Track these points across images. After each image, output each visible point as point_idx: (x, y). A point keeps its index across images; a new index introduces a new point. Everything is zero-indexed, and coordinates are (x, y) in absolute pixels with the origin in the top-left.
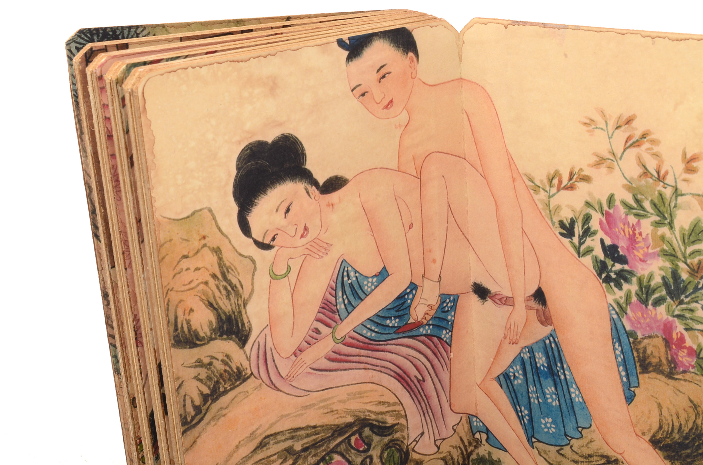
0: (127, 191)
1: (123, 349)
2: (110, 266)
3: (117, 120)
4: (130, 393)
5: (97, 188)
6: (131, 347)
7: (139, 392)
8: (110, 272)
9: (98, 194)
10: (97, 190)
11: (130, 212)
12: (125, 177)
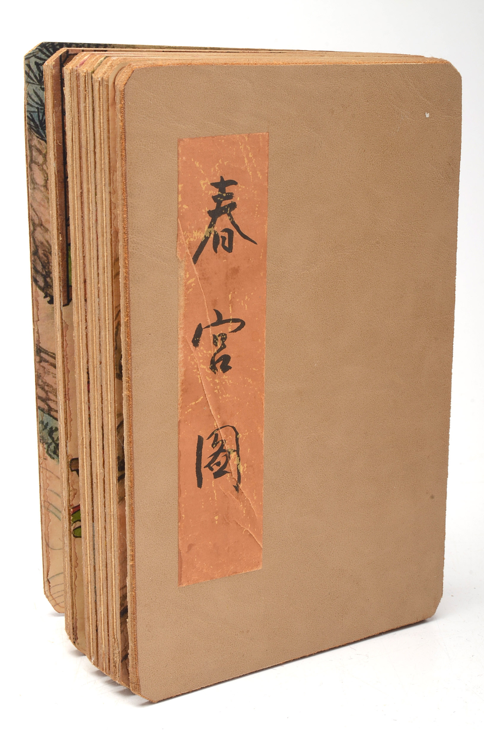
0: (90, 202)
1: (66, 401)
2: (62, 304)
3: (88, 119)
4: (69, 453)
5: (57, 212)
6: (80, 393)
7: (84, 446)
8: (61, 310)
9: (57, 218)
10: (57, 214)
11: (91, 226)
12: (90, 185)
